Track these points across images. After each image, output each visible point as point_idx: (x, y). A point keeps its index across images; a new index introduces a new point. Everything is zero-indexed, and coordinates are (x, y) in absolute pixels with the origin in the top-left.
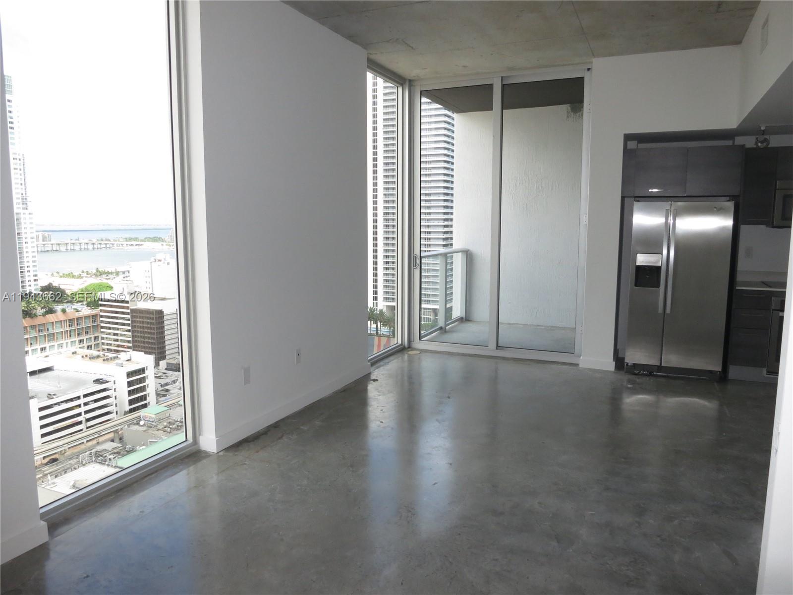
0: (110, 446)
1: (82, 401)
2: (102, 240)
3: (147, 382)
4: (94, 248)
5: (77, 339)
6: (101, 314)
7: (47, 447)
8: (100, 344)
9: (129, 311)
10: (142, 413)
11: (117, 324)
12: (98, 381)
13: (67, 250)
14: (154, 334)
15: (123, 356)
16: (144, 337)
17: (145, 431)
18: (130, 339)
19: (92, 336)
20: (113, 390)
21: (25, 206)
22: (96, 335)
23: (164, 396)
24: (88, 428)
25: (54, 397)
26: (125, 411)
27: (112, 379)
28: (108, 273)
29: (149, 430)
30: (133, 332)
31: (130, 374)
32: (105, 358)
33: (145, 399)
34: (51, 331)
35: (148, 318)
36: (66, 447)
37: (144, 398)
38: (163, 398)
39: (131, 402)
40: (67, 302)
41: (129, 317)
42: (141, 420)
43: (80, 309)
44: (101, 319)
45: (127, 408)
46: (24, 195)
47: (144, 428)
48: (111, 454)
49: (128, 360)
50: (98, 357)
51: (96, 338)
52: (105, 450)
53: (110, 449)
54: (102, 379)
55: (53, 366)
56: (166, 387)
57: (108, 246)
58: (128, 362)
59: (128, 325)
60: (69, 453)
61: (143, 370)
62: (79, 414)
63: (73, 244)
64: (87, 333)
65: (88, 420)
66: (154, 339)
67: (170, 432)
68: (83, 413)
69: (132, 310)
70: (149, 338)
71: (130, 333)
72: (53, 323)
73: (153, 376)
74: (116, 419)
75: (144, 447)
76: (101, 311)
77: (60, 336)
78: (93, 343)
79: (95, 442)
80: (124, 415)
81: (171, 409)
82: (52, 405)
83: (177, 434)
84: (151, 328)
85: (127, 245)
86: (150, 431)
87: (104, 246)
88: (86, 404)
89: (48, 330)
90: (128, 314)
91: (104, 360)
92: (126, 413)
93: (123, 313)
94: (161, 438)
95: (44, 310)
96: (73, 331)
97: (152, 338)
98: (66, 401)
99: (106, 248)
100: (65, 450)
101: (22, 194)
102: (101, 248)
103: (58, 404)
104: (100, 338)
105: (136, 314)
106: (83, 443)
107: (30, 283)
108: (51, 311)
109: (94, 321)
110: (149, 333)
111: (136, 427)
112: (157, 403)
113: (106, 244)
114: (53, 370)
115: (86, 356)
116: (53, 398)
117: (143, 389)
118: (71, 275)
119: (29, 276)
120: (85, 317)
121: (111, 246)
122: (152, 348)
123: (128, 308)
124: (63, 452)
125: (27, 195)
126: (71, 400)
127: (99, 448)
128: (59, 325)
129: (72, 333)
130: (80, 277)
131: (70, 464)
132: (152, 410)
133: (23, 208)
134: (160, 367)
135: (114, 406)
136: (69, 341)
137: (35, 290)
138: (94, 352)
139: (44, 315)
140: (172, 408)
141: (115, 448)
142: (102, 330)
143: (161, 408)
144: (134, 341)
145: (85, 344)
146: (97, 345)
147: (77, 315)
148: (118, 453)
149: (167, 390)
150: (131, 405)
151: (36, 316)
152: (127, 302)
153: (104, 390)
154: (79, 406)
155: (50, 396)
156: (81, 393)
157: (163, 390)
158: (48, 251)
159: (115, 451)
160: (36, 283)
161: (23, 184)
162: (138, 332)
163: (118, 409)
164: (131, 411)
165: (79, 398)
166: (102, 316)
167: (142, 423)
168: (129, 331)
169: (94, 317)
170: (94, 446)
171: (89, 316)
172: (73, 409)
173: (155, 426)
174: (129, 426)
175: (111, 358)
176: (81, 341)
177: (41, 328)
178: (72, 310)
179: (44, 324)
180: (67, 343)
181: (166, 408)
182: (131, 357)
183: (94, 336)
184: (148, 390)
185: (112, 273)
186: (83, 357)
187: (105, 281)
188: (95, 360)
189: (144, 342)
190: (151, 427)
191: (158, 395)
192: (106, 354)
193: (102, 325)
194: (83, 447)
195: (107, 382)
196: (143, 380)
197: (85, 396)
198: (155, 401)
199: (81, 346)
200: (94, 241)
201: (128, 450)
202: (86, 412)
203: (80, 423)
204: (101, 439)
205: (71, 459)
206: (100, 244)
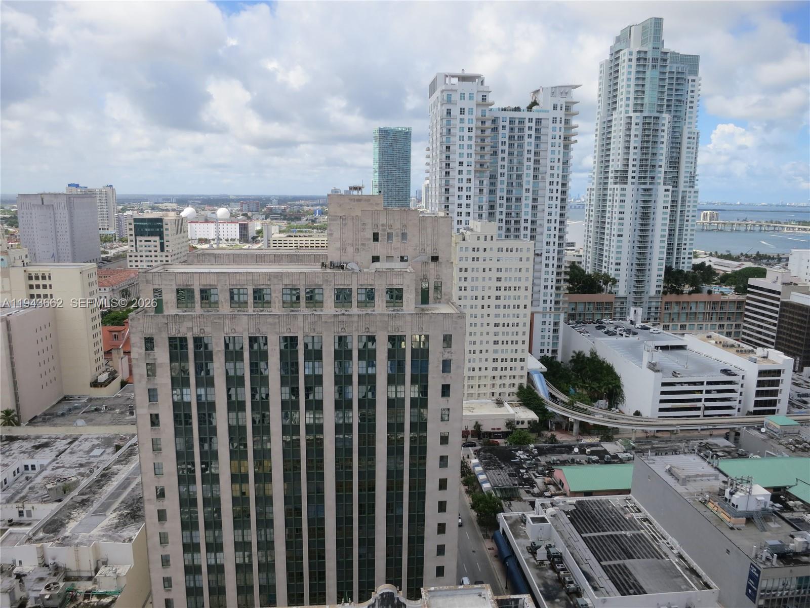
0: (722, 442)
1: (705, 387)
2: (772, 222)
3: (781, 387)
4: (761, 230)
5: (718, 324)
6: (748, 301)
7: (661, 422)
8: (741, 333)
9: (778, 303)
10: (767, 419)
11: (763, 315)
12: (726, 372)
13: (732, 230)
14: (803, 334)
15: (760, 351)
16: (790, 336)
17: (763, 440)
18: (774, 335)
19: (734, 323)
20: (740, 385)
21: (691, 184)
22: (738, 323)
23: (799, 407)
24: (705, 416)
25: (679, 376)
26: (748, 411)
27: (741, 374)
28: (769, 258)
29: (769, 440)
30: (779, 327)
31: (762, 373)
32: (739, 349)
33: (775, 405)
34: (694, 310)
35: (800, 315)
36: (679, 428)
37: (773, 403)
38: (797, 410)
39: (757, 404)
40: (716, 284)
41: (778, 309)
42: (763, 426)
43: (727, 293)
44: (747, 307)
45: (752, 408)
46: (693, 173)
47: (764, 437)
48: (720, 451)
49: (764, 357)
50: (732, 346)
51: (738, 326)
52: (716, 445)
53: (721, 446)
54: (730, 371)
55: (686, 346)
56: (804, 399)
57: (777, 229)
58: (763, 359)
59: (775, 318)
60: (681, 435)
61: (778, 373)
62: (699, 400)
63: (740, 224)
64: (729, 319)
65: (707, 408)
66: (802, 340)
67: (794, 451)
68: (703, 400)
69: (783, 303)
70: (796, 338)
71: (775, 328)
72: (697, 302)
73: (790, 381)
74: (736, 416)
75: (758, 457)
76: (748, 298)
77: (701, 316)
78: (733, 330)
79: (708, 433)
80: (747, 415)
81: (802, 425)
82: (675, 383)
83: (802, 457)
84: (801, 327)
85: (799, 229)
86: (770, 442)
87: (773, 229)
88: (708, 392)
89: (691, 309)
90: (777, 306)
91: (737, 351)
92: (749, 413)
93: (773, 305)
94: (781, 454)
95: (691, 289)
96: (715, 314)
97: (800, 338)
98: (689, 383)
99: (774, 231)
100: (677, 430)
101: (691, 173)
102: (768, 231)
103: (681, 384)
104: (742, 327)
105: (787, 307)
106: (697, 429)
107: (683, 261)
108: (698, 291)
109: (738, 308)
110: (797, 332)
111: (756, 433)
112: (787, 413)
113: (775, 227)
114: (686, 349)
115: (720, 342)
116: (677, 377)
117: (775, 393)
118: (729, 257)
119: (684, 253)
120: (730, 302)
121: (781, 229)
122: (798, 350)
123: (778, 300)
124: (675, 432)
125: (697, 173)
126: (695, 383)
127: (711, 441)
128: (702, 305)
129: (714, 316)
130: (737, 259)
131: (678, 446)
132: (780, 420)
133: (690, 187)
134: (803, 374)
135: (738, 402)
136: (710, 323)
137: (688, 267)
138: (730, 341)
139: (690, 293)
140: (804, 424)
141: (727, 447)
142: (745, 319)
143: (790, 421)
144: (778, 338)
145: (725, 330)
146: (737, 333)
147: (723, 298)
148: (729, 453)
149: (805, 402)
150: (757, 407)
151: (682, 292)
152: (779, 293)
153: (730, 383)
154: (701, 392)
155: (675, 374)
156: (705, 379)
157: (798, 401)
158: (713, 230)
159: (727, 449)
160: (690, 260)
161: (693, 163)
162: (785, 328)
163: (741, 406)
164: (756, 413)
165: (702, 383)
166: (748, 304)
167: (763, 430)
168: (774, 325)
169: (740, 304)
170: (706, 437)
171: (735, 302)
172: (695, 393)
173: (777, 438)
174: (748, 428)
175: (745, 351)
176: (721, 326)
177: (685, 305)
178: (718, 293)
179: (688, 302)
180: (707, 325)
181: (796, 423)
182: (768, 355)
183: (736, 323)
184: (780, 396)
185: (773, 258)
186: (716, 343)
187: (764, 266)
188: (728, 349)
189: (789, 341)
190: (773, 438)
191: (791, 403)
192: (742, 345)
193: (746, 313)
194: (696, 433)
195: (736, 375)
196: (776, 383)
197: (709, 383)
198: (785, 411)
199: (720, 331)
200: (763, 222)
201: (740, 453)
202: (707, 400)
203: (699, 409)
204: (715, 432)
205: (681, 441)
206: (768, 226)
